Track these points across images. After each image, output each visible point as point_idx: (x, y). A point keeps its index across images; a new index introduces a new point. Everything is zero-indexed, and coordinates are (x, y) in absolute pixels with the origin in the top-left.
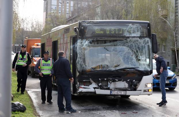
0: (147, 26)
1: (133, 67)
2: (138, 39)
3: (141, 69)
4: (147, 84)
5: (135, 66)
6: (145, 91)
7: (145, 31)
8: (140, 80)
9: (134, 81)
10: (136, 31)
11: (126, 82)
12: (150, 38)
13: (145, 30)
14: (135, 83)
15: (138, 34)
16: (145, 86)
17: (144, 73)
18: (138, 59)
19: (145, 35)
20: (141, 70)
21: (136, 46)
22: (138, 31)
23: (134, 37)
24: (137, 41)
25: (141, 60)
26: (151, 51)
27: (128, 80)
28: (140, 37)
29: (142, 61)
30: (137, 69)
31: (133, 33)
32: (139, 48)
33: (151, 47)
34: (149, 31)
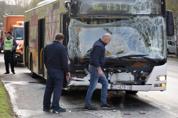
0: (160, 1)
1: (142, 54)
2: (149, 18)
3: (152, 56)
4: (160, 76)
5: (143, 52)
6: (156, 85)
7: (158, 7)
8: (150, 71)
9: (142, 72)
10: (146, 7)
11: (132, 74)
12: (164, 17)
13: (158, 5)
14: (144, 75)
15: (149, 11)
16: (156, 79)
17: (155, 62)
18: (148, 44)
19: (158, 13)
20: (151, 58)
21: (145, 27)
22: (148, 7)
23: (144, 15)
24: (147, 20)
25: (151, 45)
26: (165, 33)
27: (135, 71)
28: (151, 16)
29: (153, 46)
30: (146, 56)
31: (142, 9)
32: (149, 29)
33: (165, 28)
34: (163, 7)
